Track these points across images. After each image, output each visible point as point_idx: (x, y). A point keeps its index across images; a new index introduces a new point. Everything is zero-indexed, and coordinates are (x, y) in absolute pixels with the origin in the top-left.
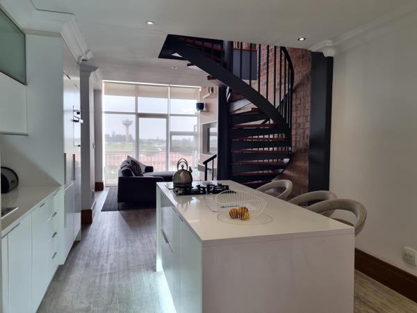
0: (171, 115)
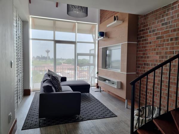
0: (78, 42)
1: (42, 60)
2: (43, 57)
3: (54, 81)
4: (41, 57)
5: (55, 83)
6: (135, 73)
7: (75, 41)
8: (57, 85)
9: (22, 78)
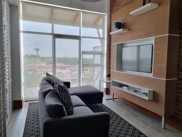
0: (83, 37)
1: (31, 59)
2: (32, 55)
3: (63, 93)
4: (30, 55)
5: (63, 97)
6: (177, 79)
7: (79, 35)
8: (67, 99)
9: (10, 85)
